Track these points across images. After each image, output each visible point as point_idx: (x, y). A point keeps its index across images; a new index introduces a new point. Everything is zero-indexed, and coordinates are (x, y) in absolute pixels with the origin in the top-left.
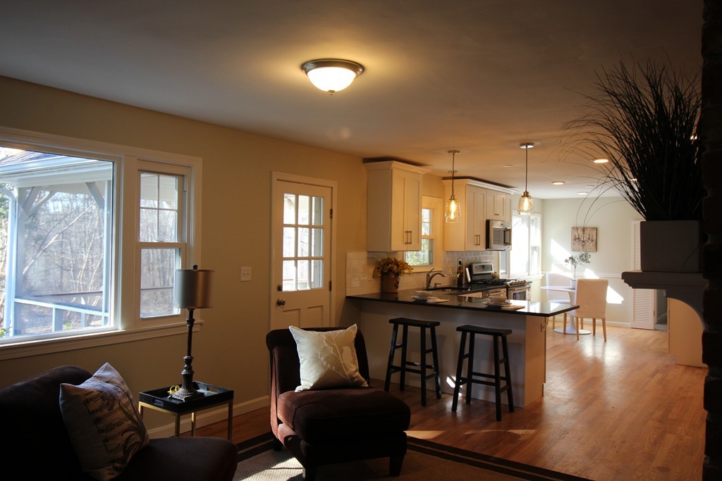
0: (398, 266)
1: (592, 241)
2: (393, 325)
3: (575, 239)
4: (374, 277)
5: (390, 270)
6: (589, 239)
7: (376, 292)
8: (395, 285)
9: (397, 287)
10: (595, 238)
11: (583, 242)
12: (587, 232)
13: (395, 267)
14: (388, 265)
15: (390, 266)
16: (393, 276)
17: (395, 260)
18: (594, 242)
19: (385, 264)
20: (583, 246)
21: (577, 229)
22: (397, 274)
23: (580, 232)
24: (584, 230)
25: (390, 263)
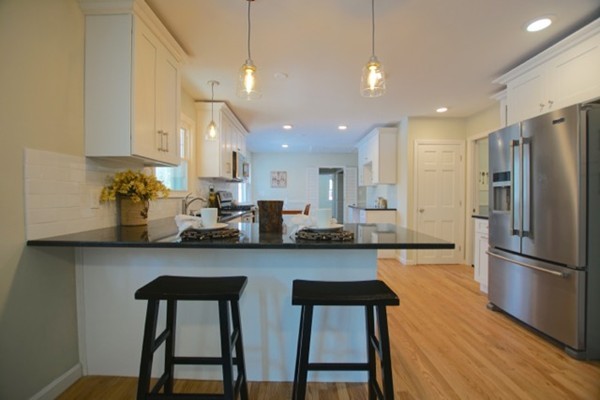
0: (146, 184)
1: (284, 180)
2: (145, 303)
4: (102, 201)
5: (132, 190)
6: (281, 179)
7: (109, 226)
8: (142, 214)
9: (145, 217)
13: (141, 187)
14: (129, 182)
15: (132, 183)
16: (139, 200)
17: (142, 176)
19: (122, 182)
22: (146, 197)
25: (132, 180)
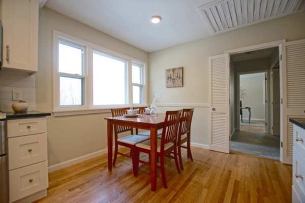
1: (180, 78)
3: (168, 79)
6: (177, 77)
10: (181, 75)
11: (174, 79)
12: (176, 72)
18: (181, 79)
20: (173, 83)
21: (169, 70)
23: (171, 72)
24: (174, 70)
